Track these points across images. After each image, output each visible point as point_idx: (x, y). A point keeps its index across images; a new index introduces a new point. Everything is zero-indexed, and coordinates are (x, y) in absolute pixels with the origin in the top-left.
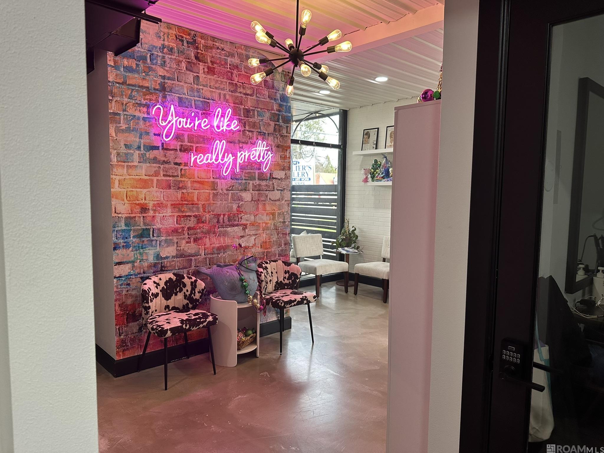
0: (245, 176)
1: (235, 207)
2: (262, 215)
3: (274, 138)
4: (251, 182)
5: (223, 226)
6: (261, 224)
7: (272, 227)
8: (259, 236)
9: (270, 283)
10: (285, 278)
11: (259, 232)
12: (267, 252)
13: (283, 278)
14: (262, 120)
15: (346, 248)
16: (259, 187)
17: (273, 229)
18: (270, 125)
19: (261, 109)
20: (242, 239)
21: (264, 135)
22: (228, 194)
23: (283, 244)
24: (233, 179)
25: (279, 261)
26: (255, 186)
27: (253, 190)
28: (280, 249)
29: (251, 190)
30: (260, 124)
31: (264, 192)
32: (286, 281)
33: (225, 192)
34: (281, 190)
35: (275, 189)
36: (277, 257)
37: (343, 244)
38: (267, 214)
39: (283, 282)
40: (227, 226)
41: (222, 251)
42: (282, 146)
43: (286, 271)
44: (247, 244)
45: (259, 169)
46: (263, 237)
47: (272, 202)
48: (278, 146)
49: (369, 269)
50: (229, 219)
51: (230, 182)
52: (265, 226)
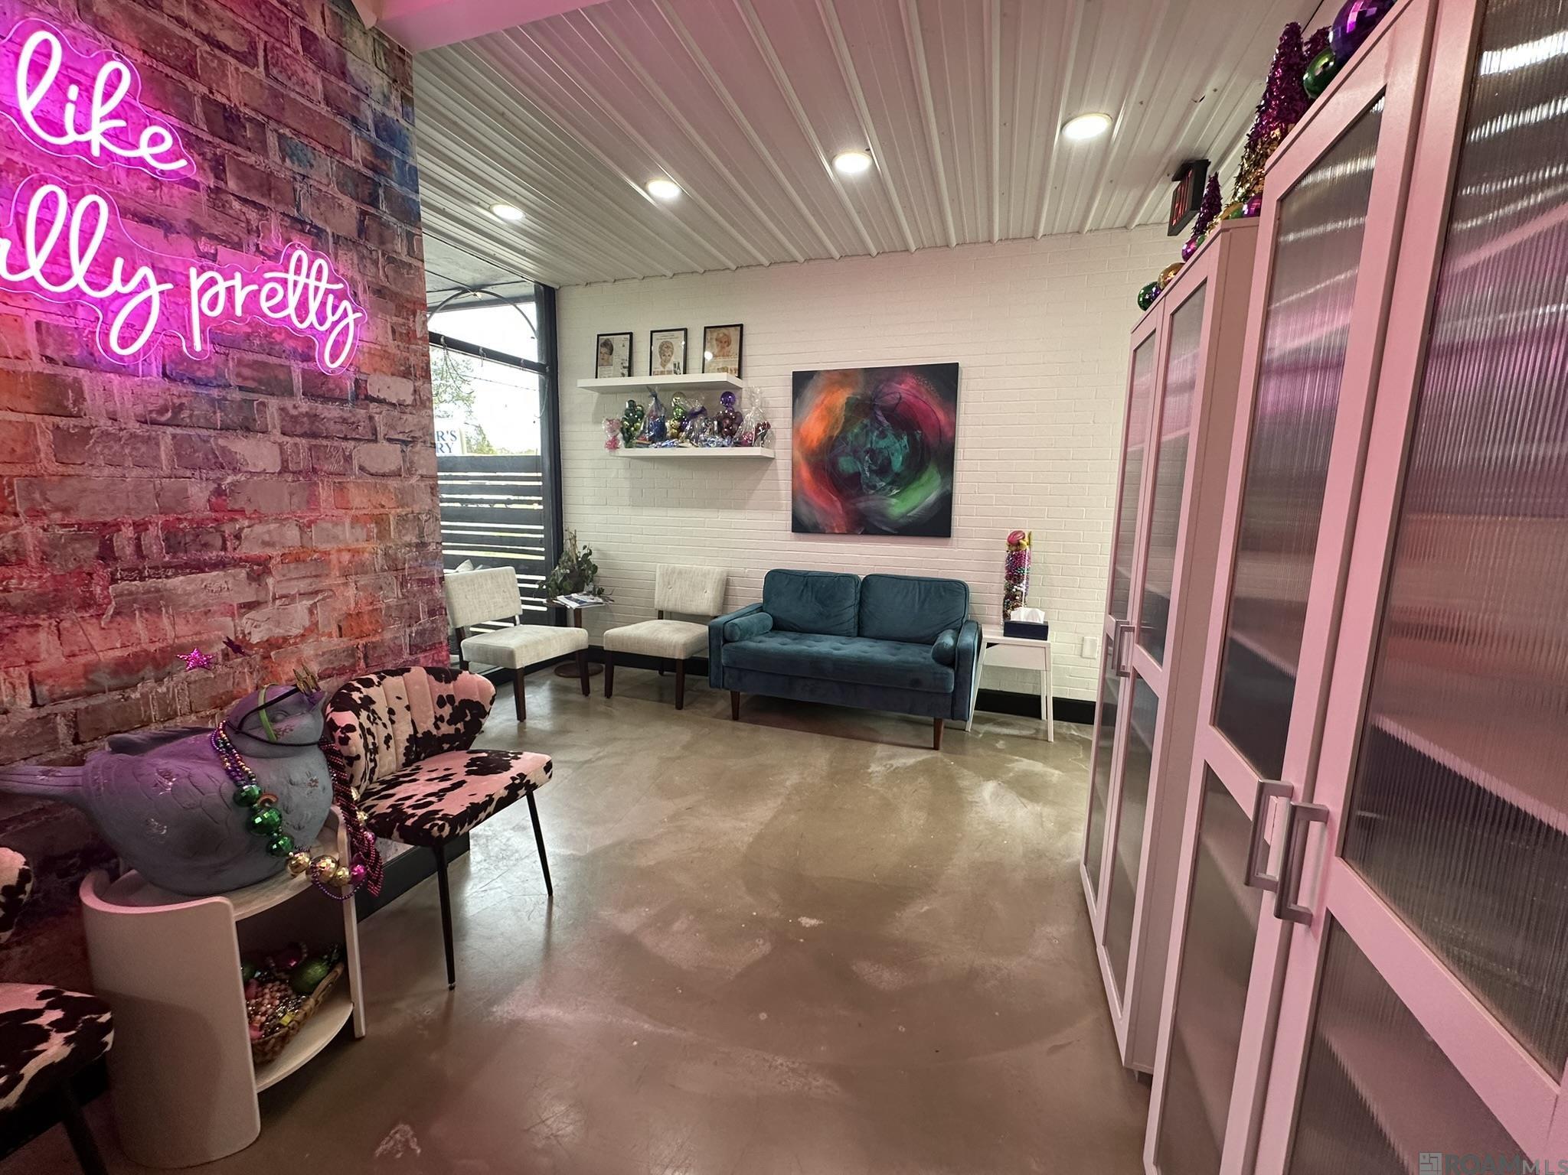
0: (239, 375)
1: (199, 493)
2: (336, 524)
3: (362, 258)
4: (273, 403)
5: (141, 572)
6: (334, 557)
7: (380, 561)
8: (330, 597)
9: (388, 747)
10: (440, 719)
11: (326, 583)
12: (365, 646)
13: (433, 720)
14: (304, 177)
15: (574, 596)
16: (312, 423)
17: (384, 571)
18: (340, 206)
19: (297, 133)
20: (252, 614)
21: (318, 235)
22: (150, 441)
23: (424, 612)
24: (172, 380)
25: (414, 669)
26: (295, 419)
27: (284, 433)
28: (414, 629)
29: (277, 432)
30: (295, 190)
31: (336, 444)
32: (446, 729)
33: (134, 426)
34: (404, 443)
35: (380, 436)
36: (406, 656)
37: (567, 585)
38: (355, 520)
39: (434, 732)
40: (161, 570)
41: (149, 671)
42: (397, 294)
43: (441, 697)
44: (279, 632)
45: (307, 358)
46: (347, 600)
47: (371, 480)
48: (380, 292)
49: (638, 641)
50: (172, 541)
51: (156, 389)
52: (350, 562)
